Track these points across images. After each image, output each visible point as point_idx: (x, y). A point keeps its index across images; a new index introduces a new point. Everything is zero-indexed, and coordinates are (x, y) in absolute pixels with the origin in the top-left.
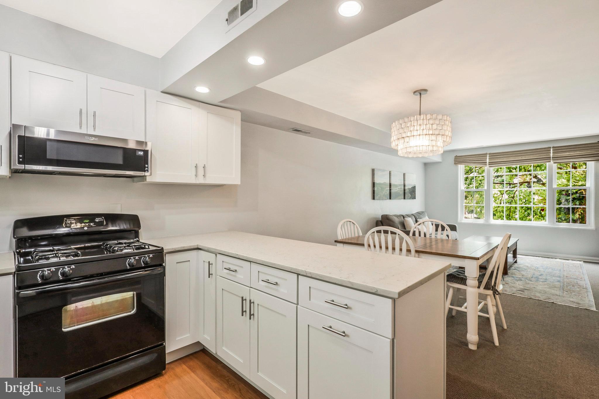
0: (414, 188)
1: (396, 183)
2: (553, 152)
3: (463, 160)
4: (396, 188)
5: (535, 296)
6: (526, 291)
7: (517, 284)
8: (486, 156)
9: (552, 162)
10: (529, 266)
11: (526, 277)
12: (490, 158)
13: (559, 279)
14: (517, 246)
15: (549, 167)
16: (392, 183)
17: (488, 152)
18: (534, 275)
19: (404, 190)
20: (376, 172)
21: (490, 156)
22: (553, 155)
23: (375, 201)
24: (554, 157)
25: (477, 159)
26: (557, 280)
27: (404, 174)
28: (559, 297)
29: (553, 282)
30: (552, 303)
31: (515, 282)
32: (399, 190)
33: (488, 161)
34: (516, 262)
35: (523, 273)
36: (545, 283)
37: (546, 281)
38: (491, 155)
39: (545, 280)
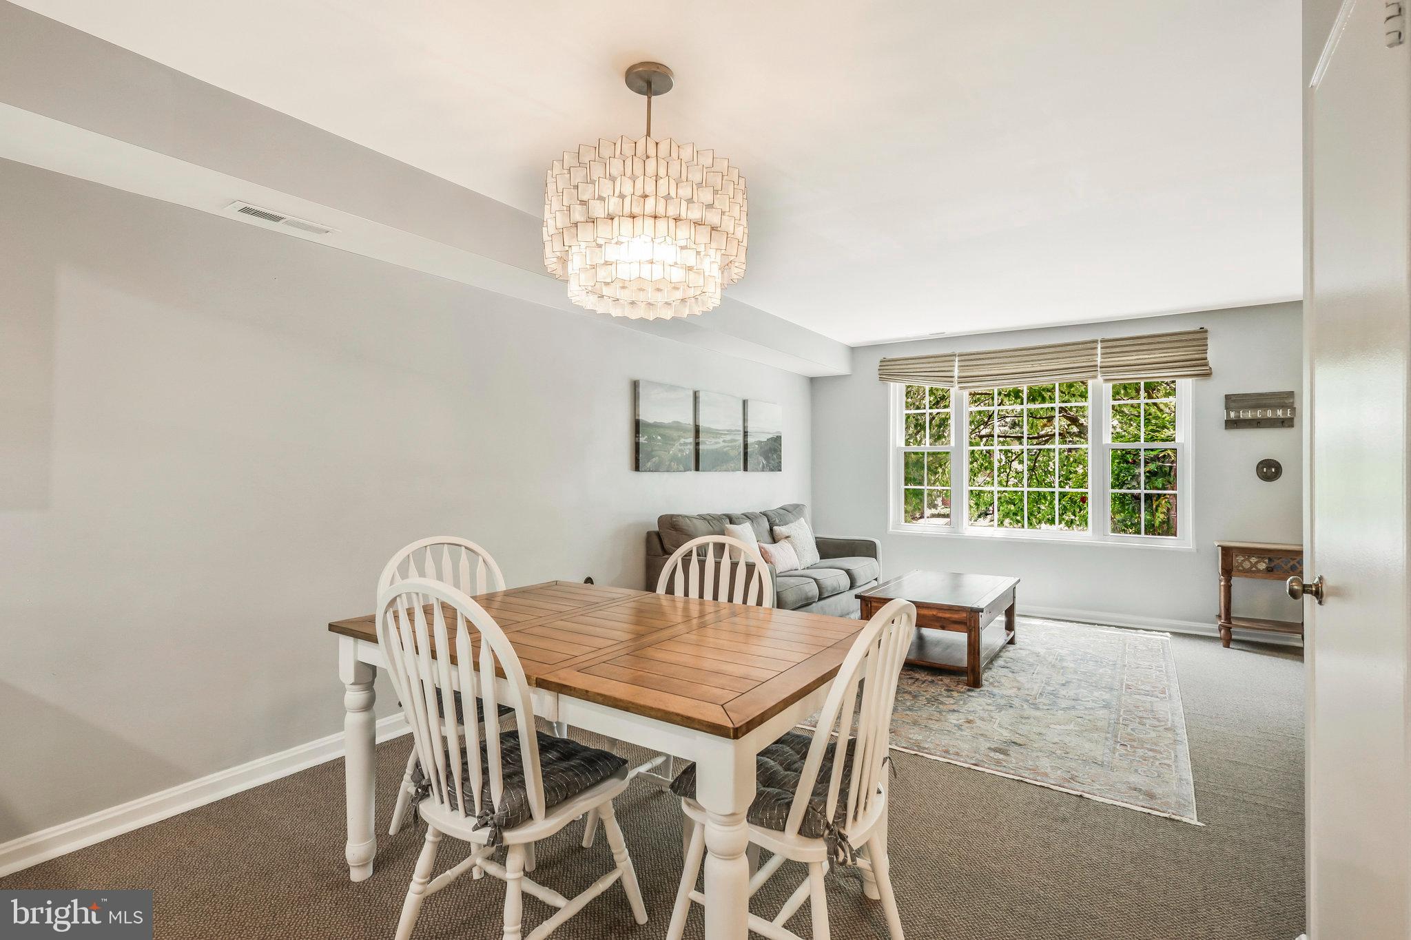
0: (777, 440)
1: (714, 426)
2: (1102, 354)
3: (900, 369)
4: (717, 440)
5: (1035, 770)
6: (1013, 750)
7: (997, 721)
8: (952, 361)
9: (1100, 379)
10: (1042, 651)
11: (1027, 692)
12: (962, 366)
13: (1107, 696)
14: (1014, 597)
15: (1093, 391)
16: (703, 424)
17: (957, 352)
18: (1048, 684)
19: (746, 446)
20: (642, 391)
21: (962, 361)
22: (1103, 360)
23: (644, 477)
24: (1104, 364)
25: (931, 367)
26: (1103, 700)
27: (745, 403)
28: (1100, 770)
29: (1092, 709)
30: (1078, 799)
31: (993, 714)
32: (726, 444)
33: (956, 373)
34: (1011, 642)
35: (1022, 678)
36: (1073, 713)
37: (1074, 707)
38: (963, 358)
39: (1073, 703)
